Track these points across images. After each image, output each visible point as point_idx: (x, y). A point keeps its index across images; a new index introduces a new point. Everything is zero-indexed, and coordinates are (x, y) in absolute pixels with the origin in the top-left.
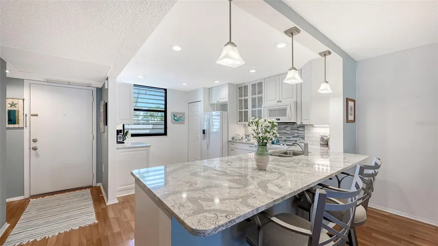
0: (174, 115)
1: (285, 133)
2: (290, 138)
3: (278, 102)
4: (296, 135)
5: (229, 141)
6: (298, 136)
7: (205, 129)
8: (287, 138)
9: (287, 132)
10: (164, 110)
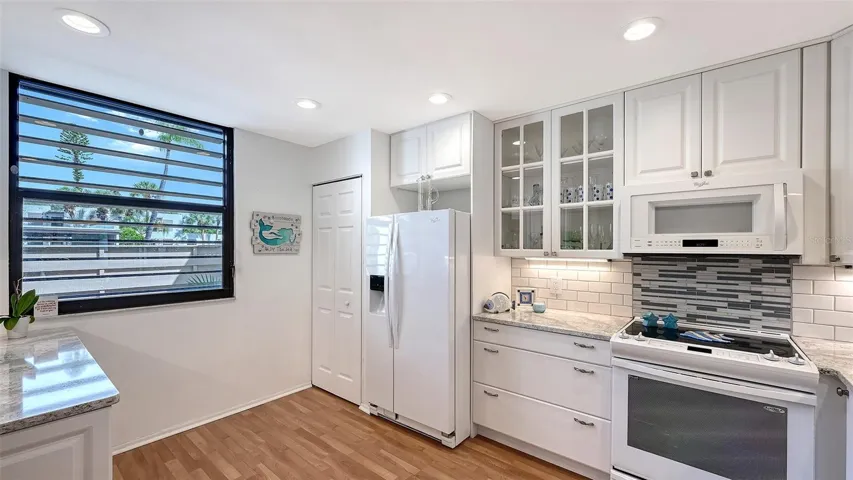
0: (261, 223)
1: (691, 291)
2: (714, 309)
3: (695, 175)
4: (744, 298)
5: (472, 319)
6: (756, 305)
7: (380, 272)
8: (700, 307)
9: (700, 287)
10: (220, 203)
